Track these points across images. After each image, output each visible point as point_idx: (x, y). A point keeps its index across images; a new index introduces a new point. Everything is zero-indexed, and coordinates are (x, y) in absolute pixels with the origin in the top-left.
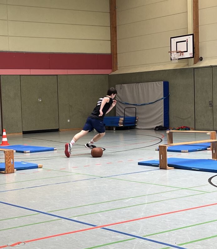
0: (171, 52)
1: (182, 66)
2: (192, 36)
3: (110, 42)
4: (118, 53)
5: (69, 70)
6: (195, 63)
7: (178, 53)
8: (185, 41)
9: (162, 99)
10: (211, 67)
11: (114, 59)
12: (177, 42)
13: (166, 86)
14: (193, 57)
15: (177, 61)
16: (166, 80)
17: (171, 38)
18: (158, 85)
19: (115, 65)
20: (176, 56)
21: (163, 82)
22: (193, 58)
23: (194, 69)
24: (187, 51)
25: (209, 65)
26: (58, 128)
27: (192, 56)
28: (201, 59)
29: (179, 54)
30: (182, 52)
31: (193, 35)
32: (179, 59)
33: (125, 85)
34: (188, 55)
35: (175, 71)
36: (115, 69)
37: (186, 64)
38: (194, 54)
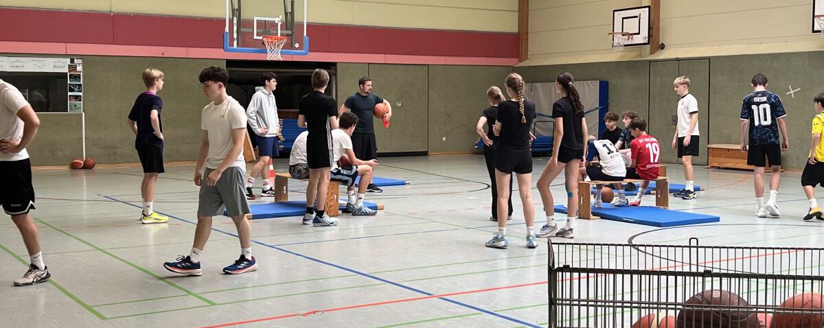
0: (613, 33)
1: (630, 56)
2: (647, 9)
3: (517, 13)
4: (529, 31)
5: (447, 58)
6: (652, 52)
7: (623, 35)
8: (637, 17)
9: (597, 109)
10: (678, 59)
11: (524, 41)
12: (623, 18)
13: (604, 88)
14: (648, 44)
15: (621, 49)
16: (604, 79)
17: (614, 11)
18: (591, 86)
19: (523, 51)
20: (620, 40)
21: (598, 82)
22: (648, 46)
23: (650, 62)
24: (639, 34)
25: (674, 57)
26: (425, 150)
27: (646, 41)
28: (662, 47)
29: (626, 37)
30: (631, 34)
31: (649, 7)
32: (625, 45)
33: (538, 85)
34: (641, 39)
35: (618, 64)
36: (523, 58)
37: (637, 53)
38: (651, 38)
